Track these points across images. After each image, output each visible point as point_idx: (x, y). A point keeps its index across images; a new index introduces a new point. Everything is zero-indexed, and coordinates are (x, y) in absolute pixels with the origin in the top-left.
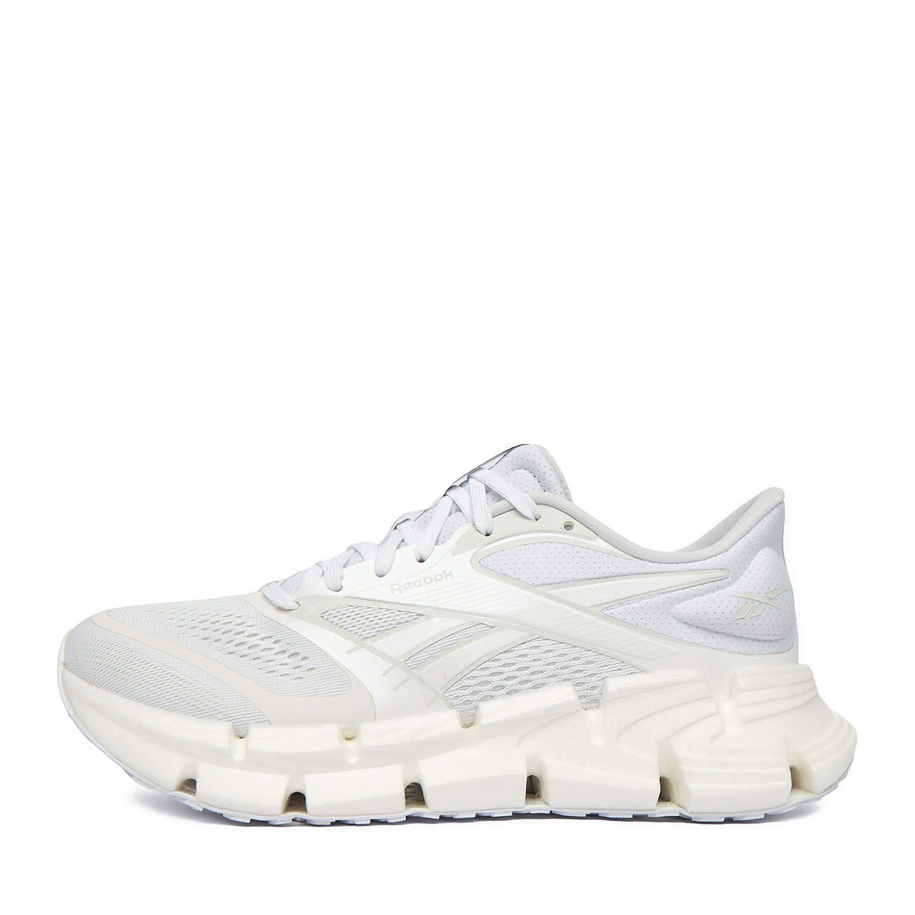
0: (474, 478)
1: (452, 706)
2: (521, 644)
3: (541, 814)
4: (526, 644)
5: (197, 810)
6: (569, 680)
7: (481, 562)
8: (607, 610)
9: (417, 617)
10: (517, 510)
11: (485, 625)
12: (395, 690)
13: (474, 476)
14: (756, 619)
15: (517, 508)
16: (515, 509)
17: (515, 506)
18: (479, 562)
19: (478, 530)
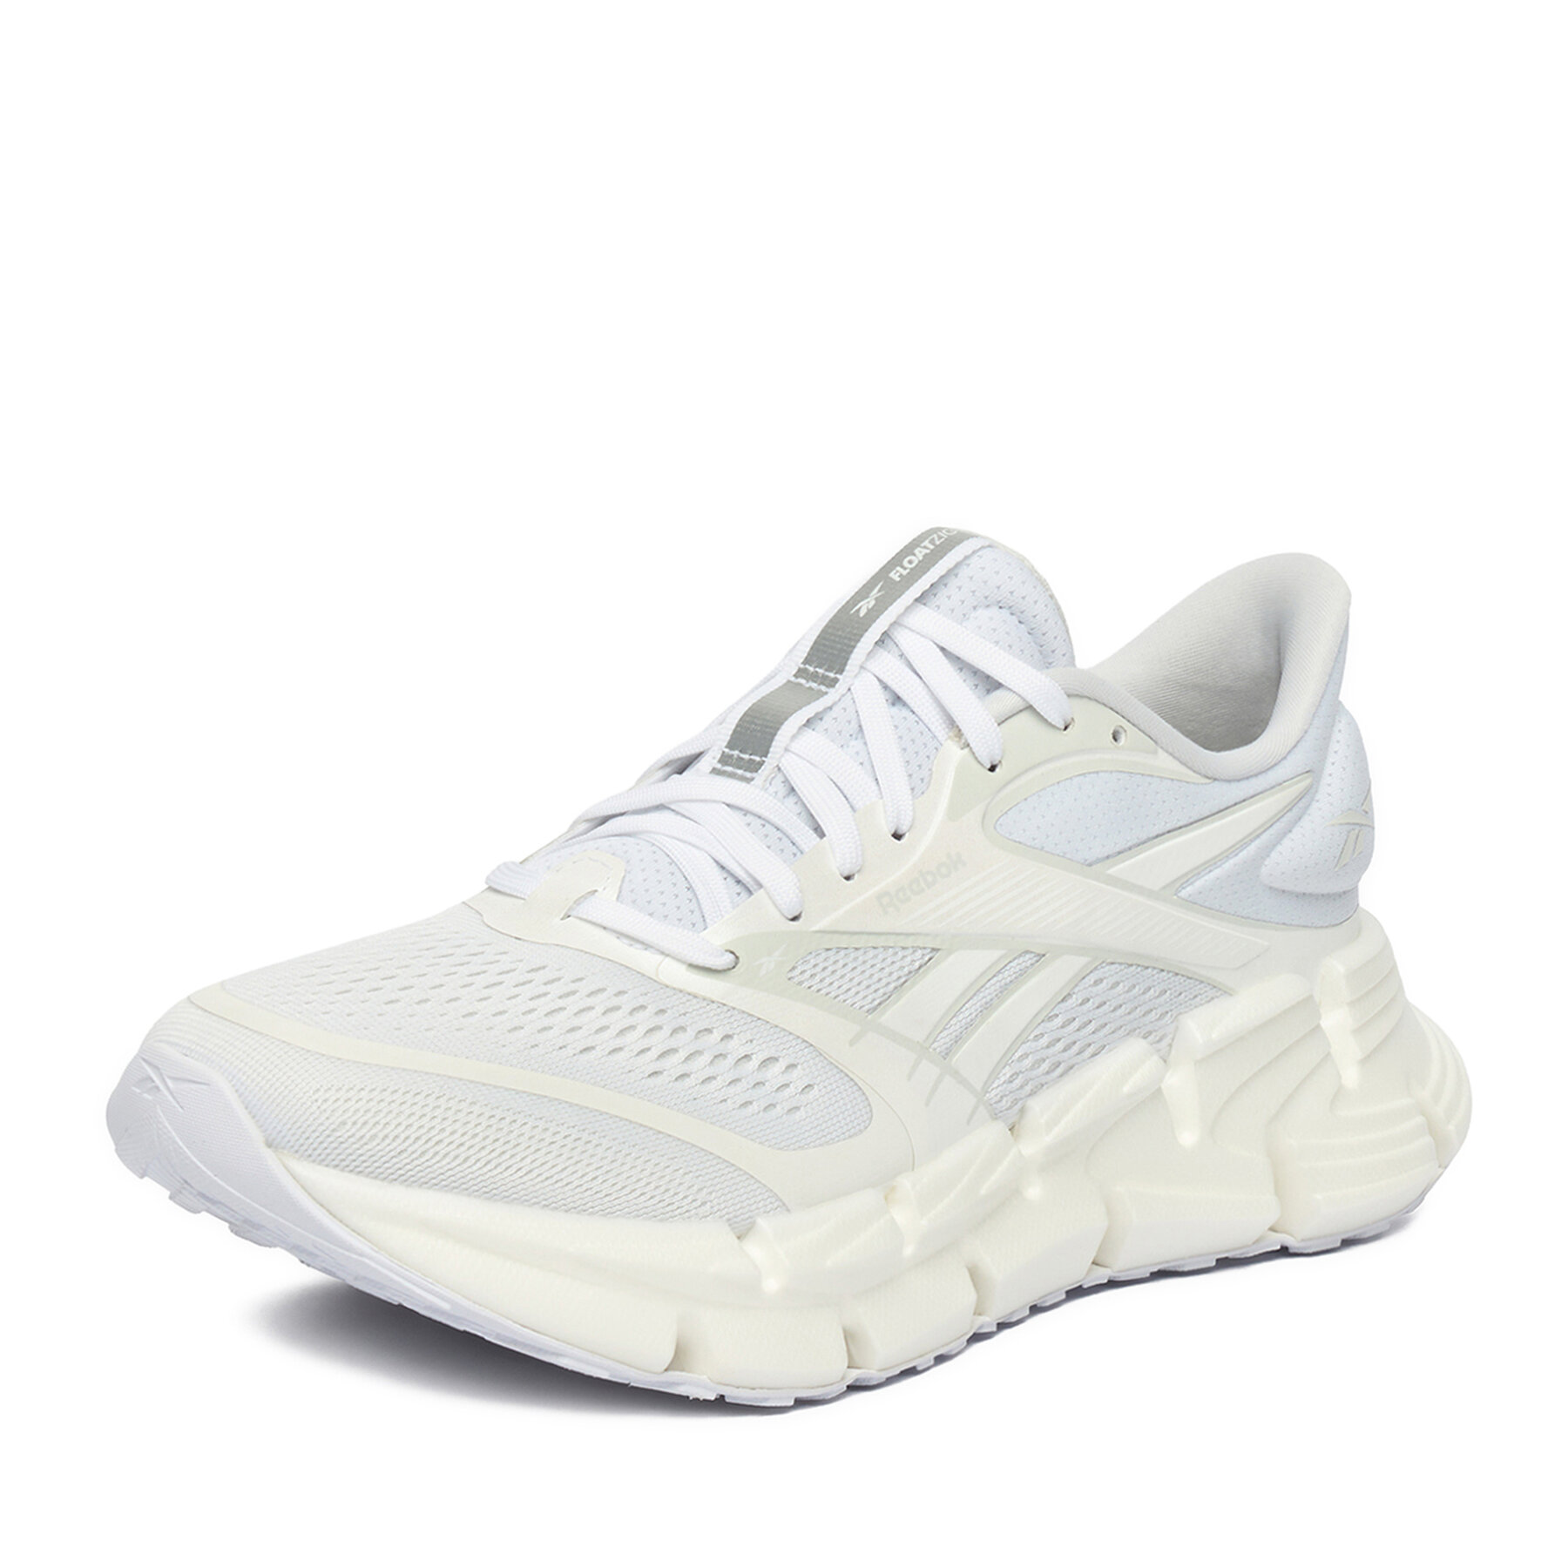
0: (906, 627)
1: (996, 1115)
2: (1082, 980)
4: (1087, 978)
5: (701, 1399)
7: (998, 828)
8: (1183, 888)
9: (931, 955)
10: (1035, 710)
11: (1032, 952)
12: (927, 1104)
13: (905, 624)
15: (1035, 707)
16: (1030, 708)
17: (1031, 703)
18: (995, 828)
19: (979, 762)
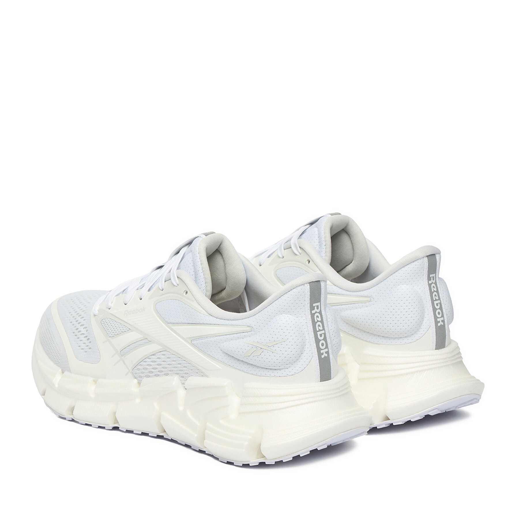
1: (135, 378)
2: (159, 352)
3: (167, 439)
4: (161, 352)
6: (178, 374)
9: (128, 330)
11: (148, 339)
14: (257, 357)
